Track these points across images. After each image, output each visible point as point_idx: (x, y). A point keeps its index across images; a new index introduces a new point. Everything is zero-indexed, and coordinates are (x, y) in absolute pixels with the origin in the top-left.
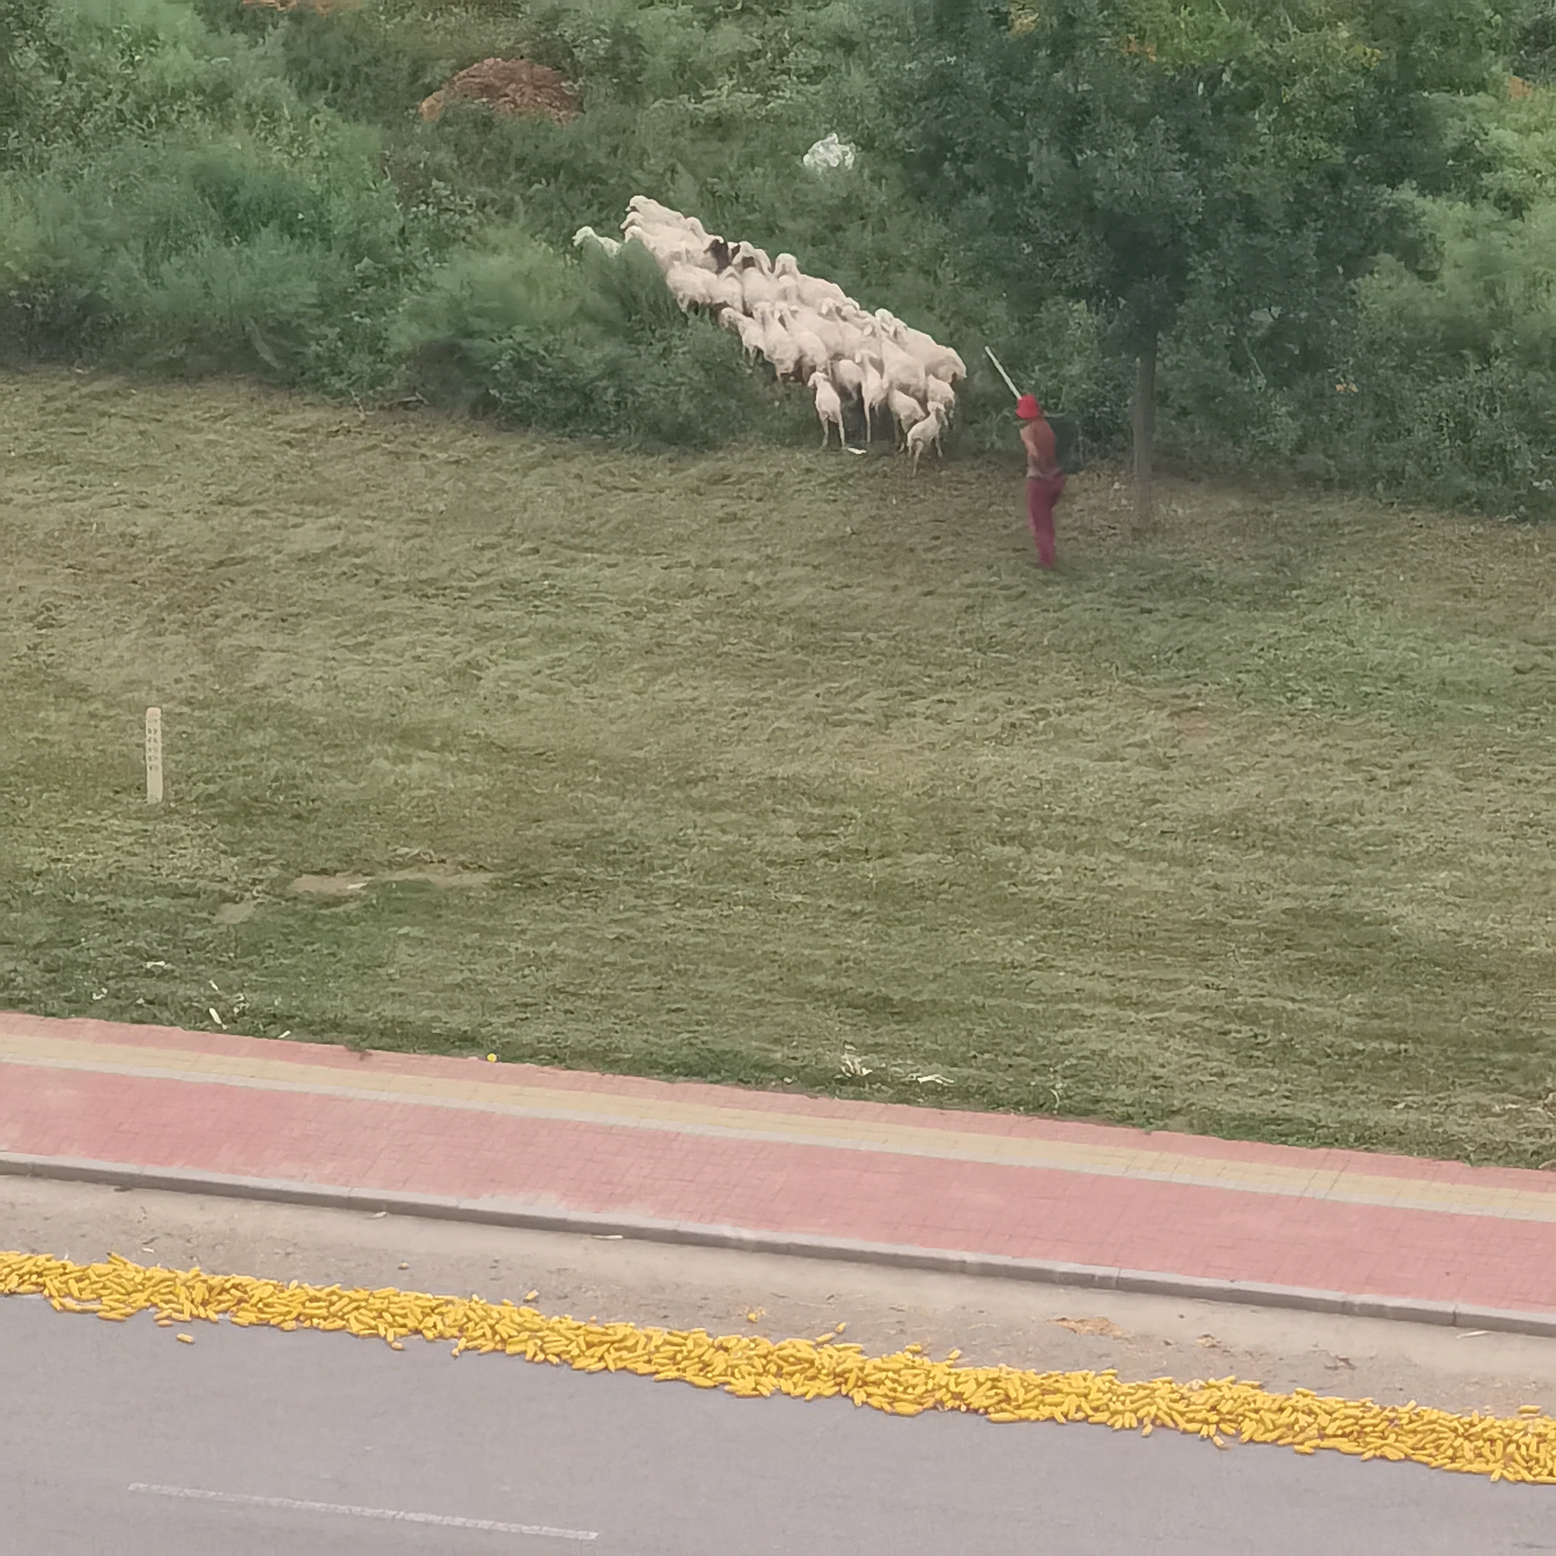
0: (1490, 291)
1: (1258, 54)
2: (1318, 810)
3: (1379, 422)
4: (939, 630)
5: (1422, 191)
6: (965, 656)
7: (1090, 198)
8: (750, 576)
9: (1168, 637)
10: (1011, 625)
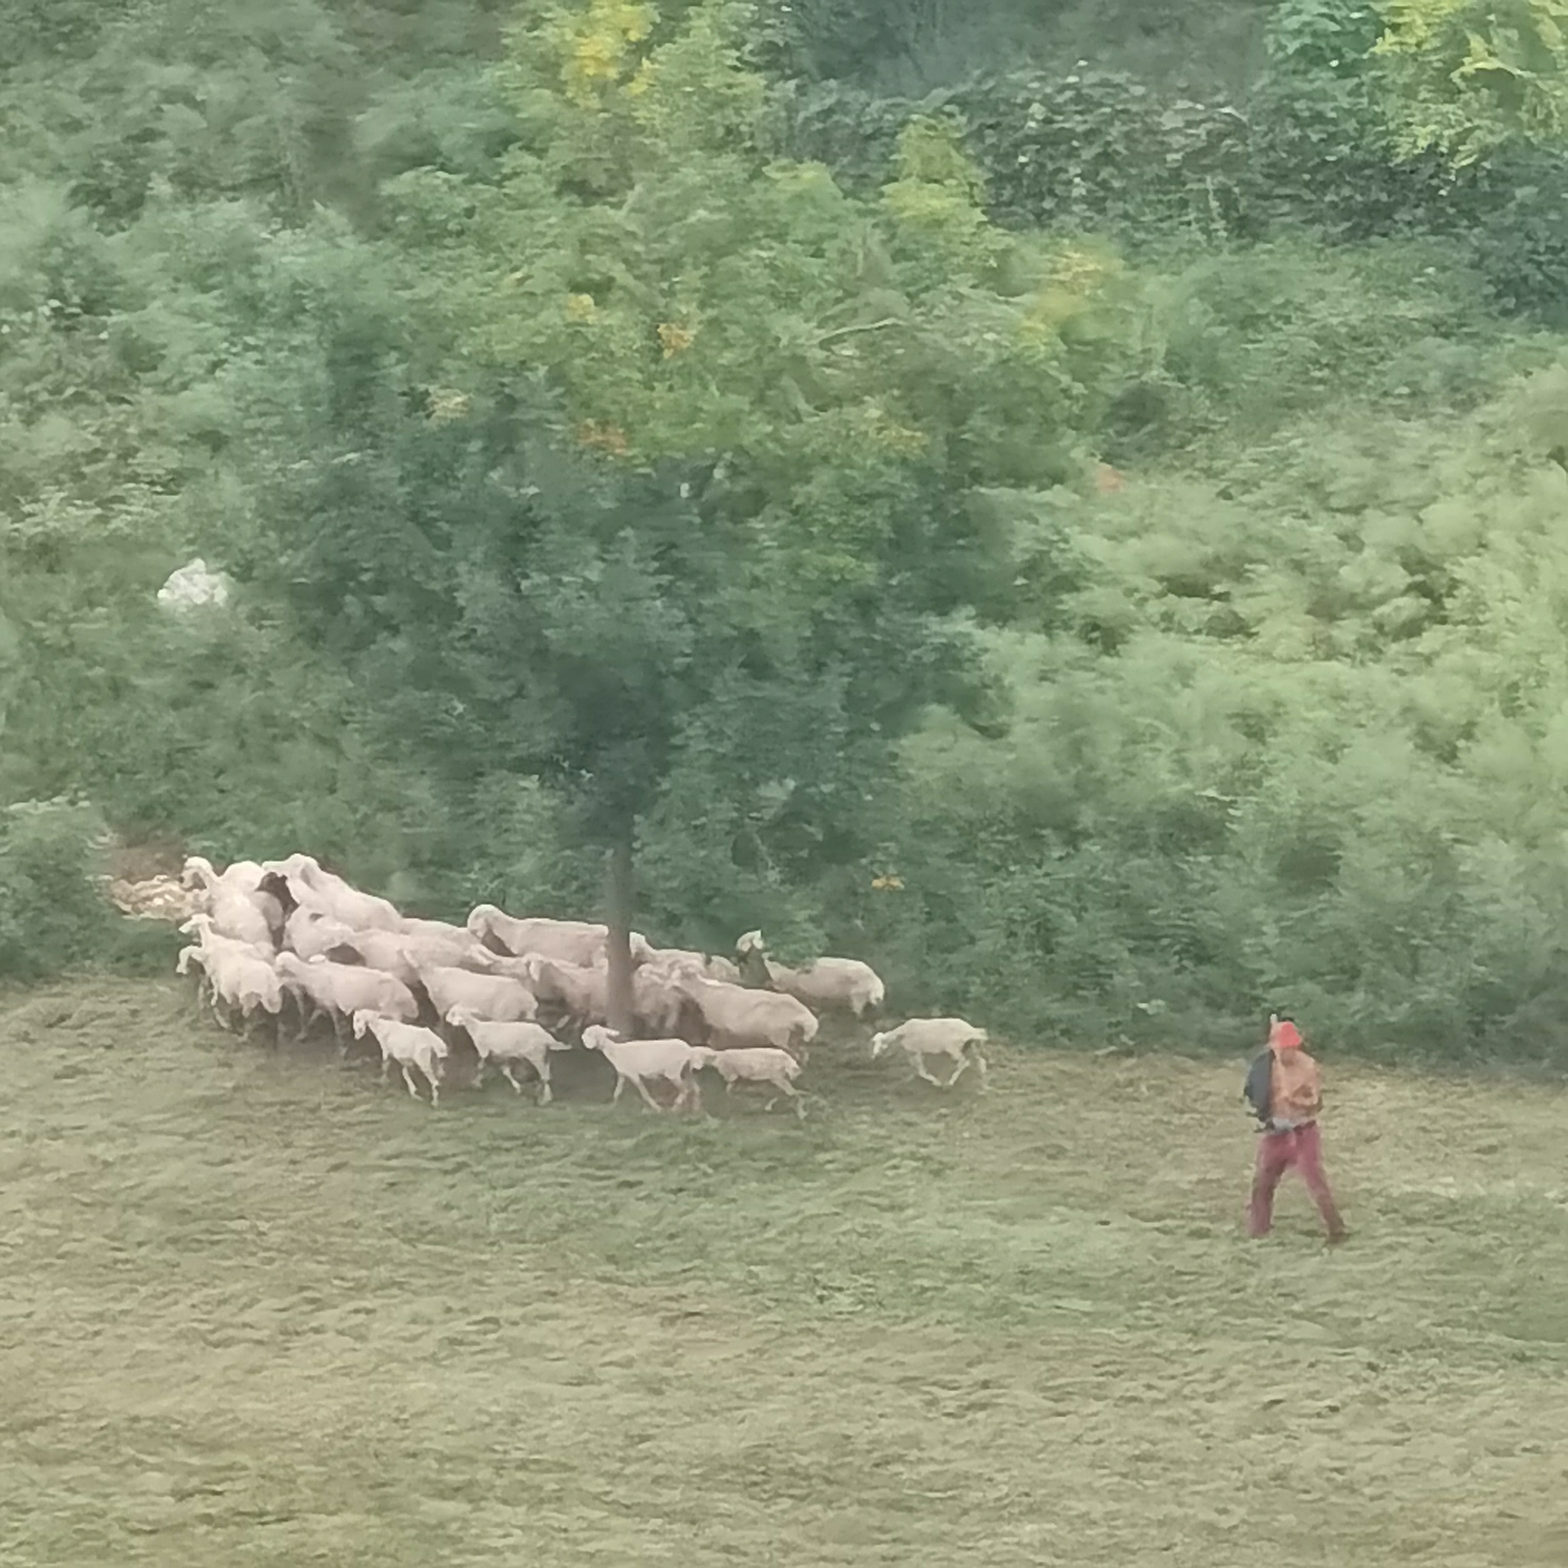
0: (1076, 749)
1: (759, 442)
2: (861, 1444)
3: (931, 928)
4: (354, 1215)
5: (984, 618)
6: (388, 1249)
7: (539, 636)
8: (99, 1149)
9: (659, 1218)
10: (448, 1207)
